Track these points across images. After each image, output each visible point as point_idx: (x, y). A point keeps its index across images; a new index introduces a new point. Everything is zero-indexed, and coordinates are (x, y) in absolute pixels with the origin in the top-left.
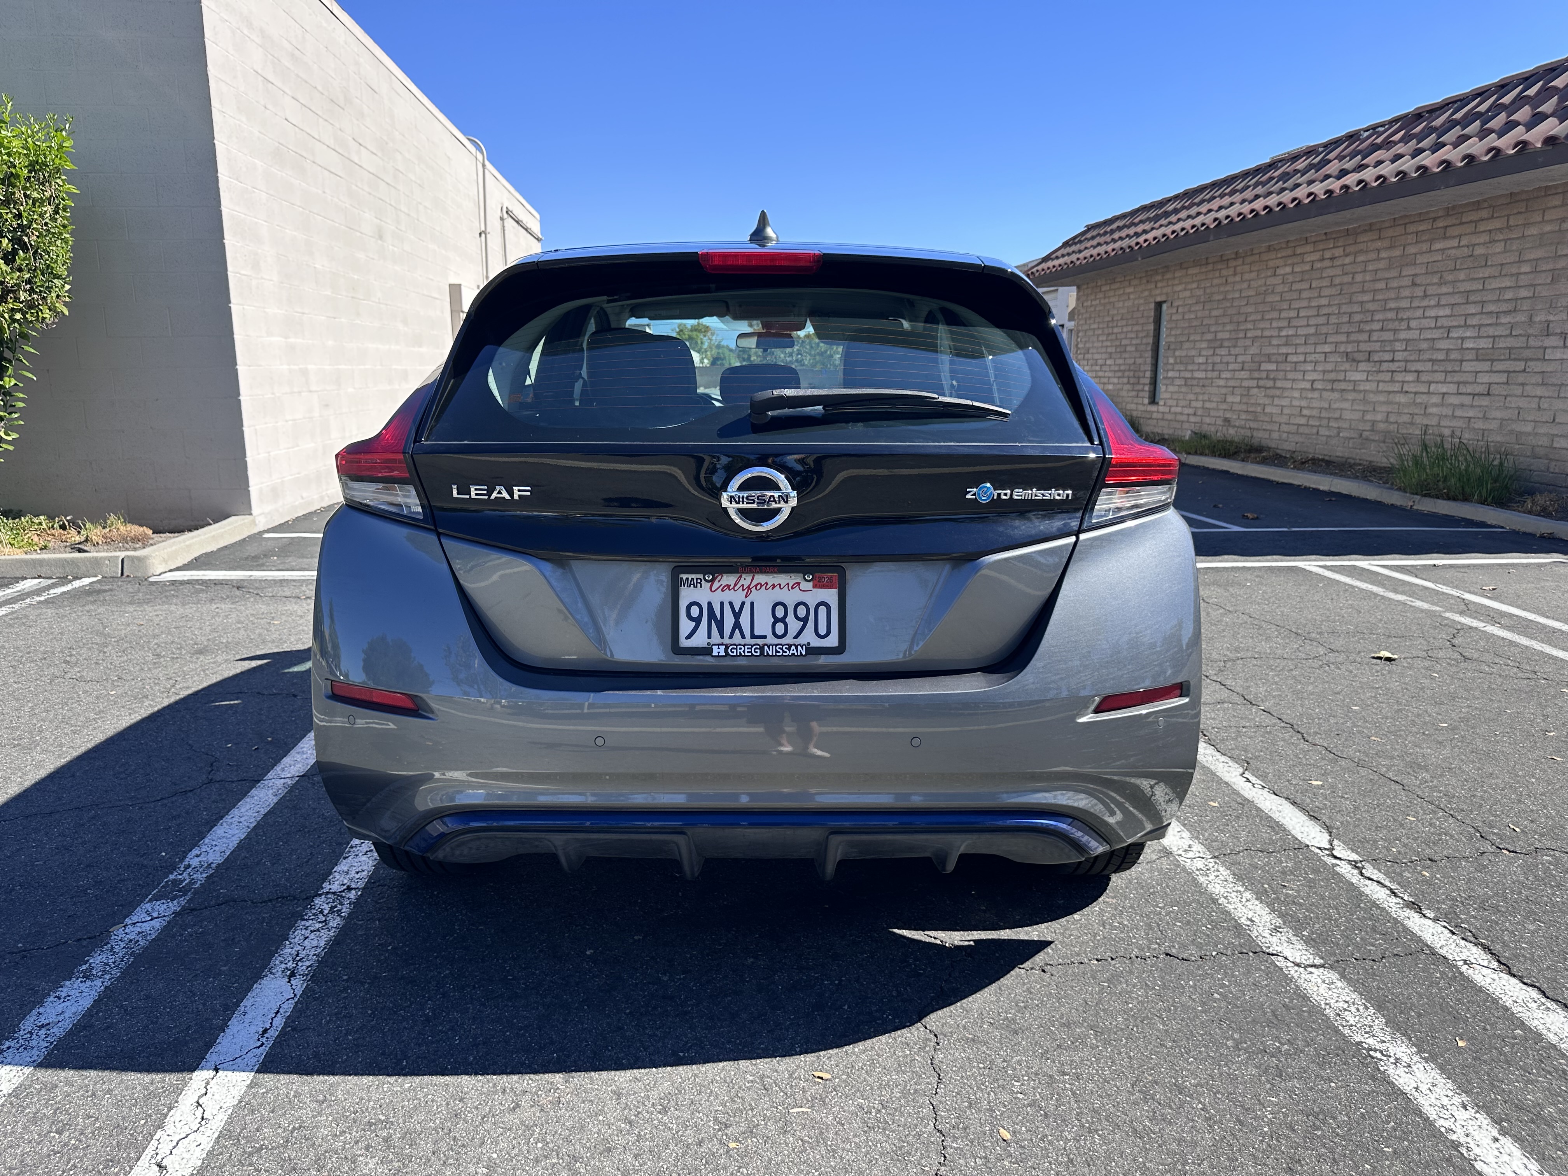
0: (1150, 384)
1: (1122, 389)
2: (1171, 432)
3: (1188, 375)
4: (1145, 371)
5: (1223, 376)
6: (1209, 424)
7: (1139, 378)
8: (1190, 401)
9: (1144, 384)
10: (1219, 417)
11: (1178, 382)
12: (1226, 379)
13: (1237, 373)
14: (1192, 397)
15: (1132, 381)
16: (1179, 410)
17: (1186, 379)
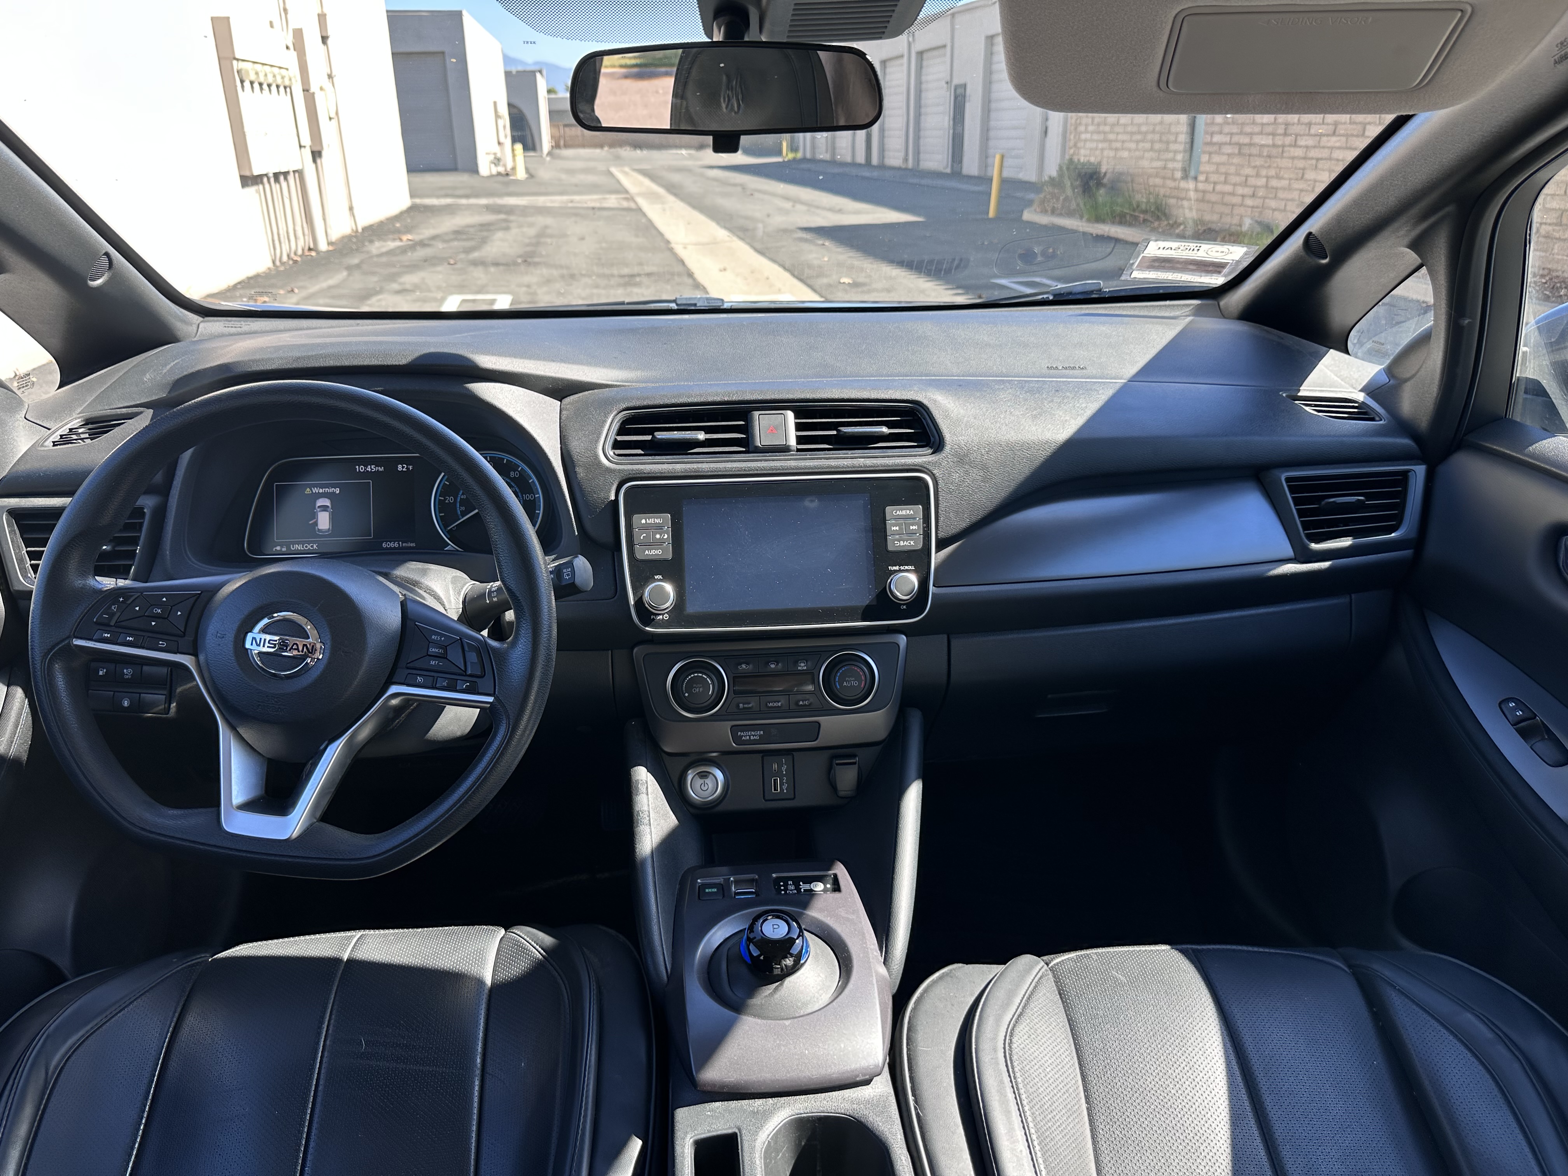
0: (1185, 151)
1: (1142, 158)
2: (1215, 217)
3: (1245, 140)
4: (1177, 134)
5: (1302, 142)
6: (1274, 210)
7: (1168, 143)
8: (1247, 176)
9: (1175, 152)
10: (1293, 200)
11: (1228, 149)
12: (1307, 147)
13: (1324, 139)
14: (1248, 171)
15: (1157, 146)
16: (1228, 188)
17: (1240, 145)
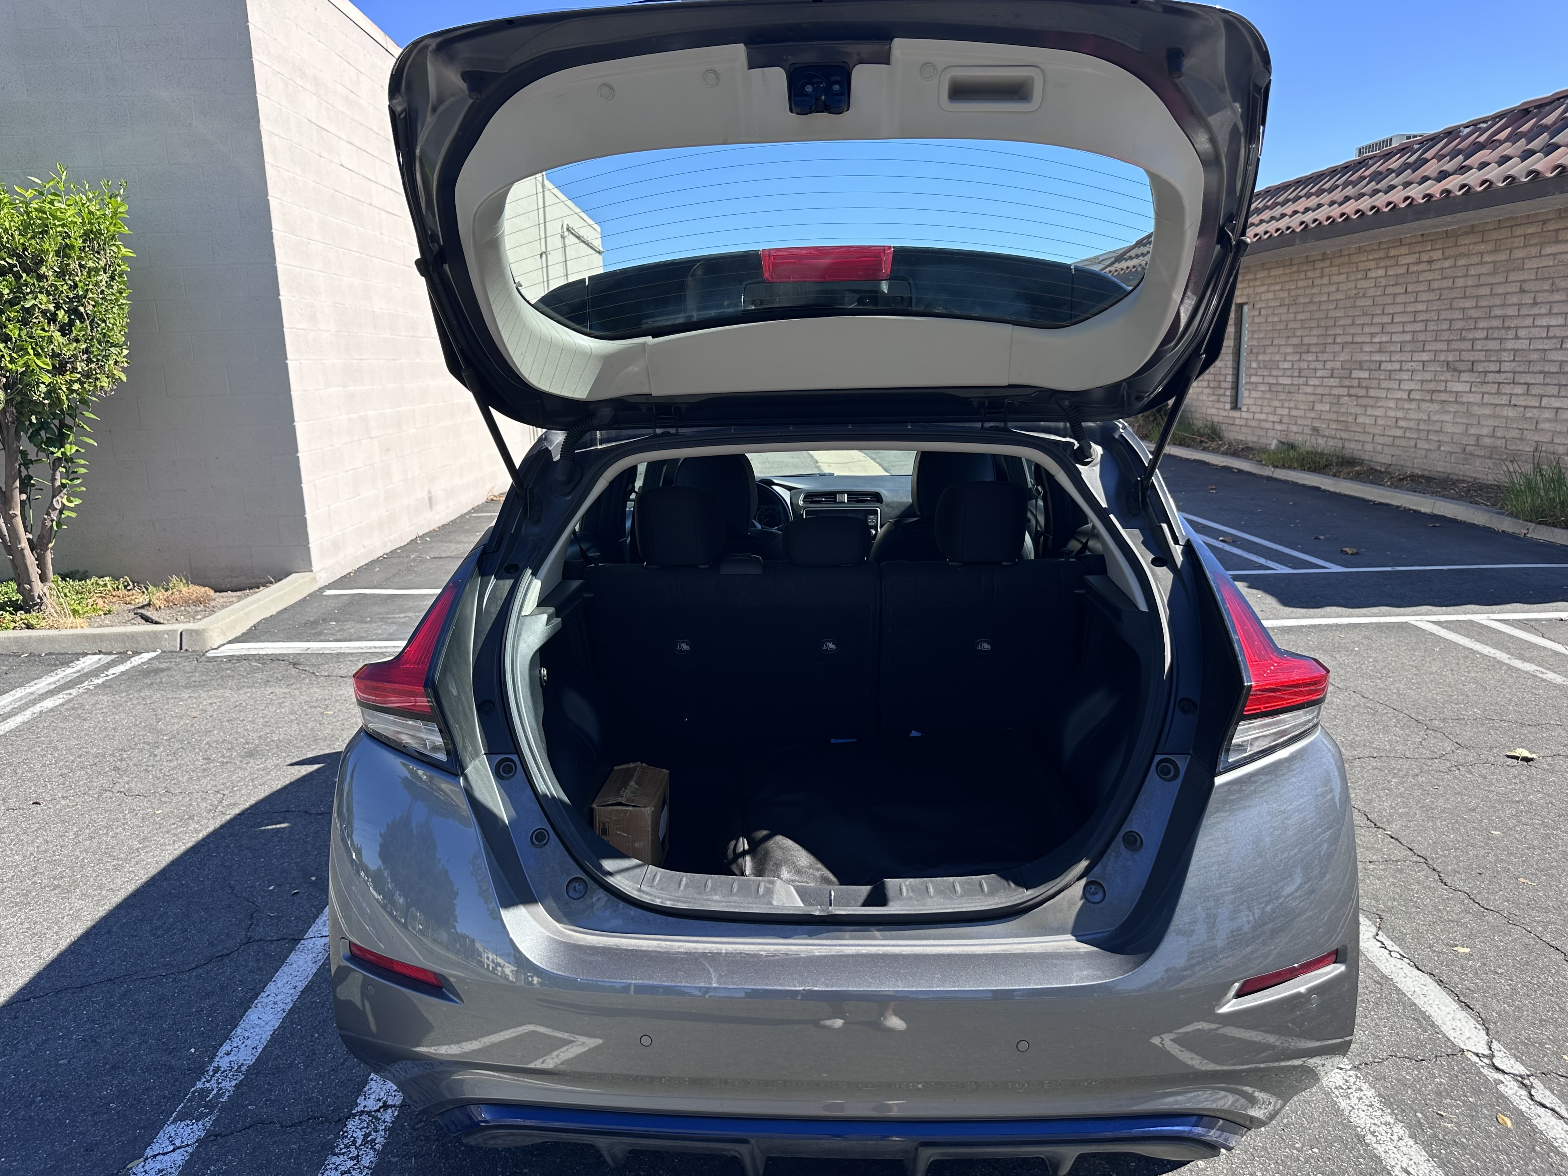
0: (1232, 388)
1: (1202, 393)
2: (1255, 439)
3: (1273, 380)
4: (1226, 375)
5: (1311, 382)
6: (1296, 433)
7: (1220, 381)
8: (1275, 407)
9: (1225, 389)
10: (1307, 426)
11: (1262, 388)
12: (1314, 386)
13: (1326, 380)
14: (1276, 403)
15: (1212, 384)
16: (1263, 416)
17: (1270, 384)
